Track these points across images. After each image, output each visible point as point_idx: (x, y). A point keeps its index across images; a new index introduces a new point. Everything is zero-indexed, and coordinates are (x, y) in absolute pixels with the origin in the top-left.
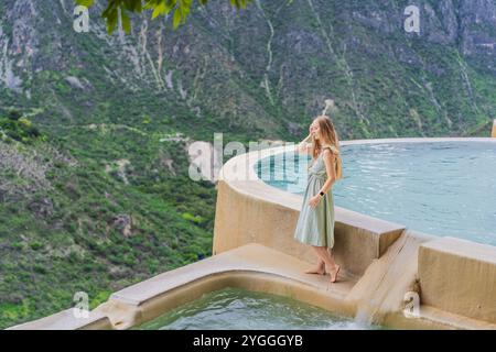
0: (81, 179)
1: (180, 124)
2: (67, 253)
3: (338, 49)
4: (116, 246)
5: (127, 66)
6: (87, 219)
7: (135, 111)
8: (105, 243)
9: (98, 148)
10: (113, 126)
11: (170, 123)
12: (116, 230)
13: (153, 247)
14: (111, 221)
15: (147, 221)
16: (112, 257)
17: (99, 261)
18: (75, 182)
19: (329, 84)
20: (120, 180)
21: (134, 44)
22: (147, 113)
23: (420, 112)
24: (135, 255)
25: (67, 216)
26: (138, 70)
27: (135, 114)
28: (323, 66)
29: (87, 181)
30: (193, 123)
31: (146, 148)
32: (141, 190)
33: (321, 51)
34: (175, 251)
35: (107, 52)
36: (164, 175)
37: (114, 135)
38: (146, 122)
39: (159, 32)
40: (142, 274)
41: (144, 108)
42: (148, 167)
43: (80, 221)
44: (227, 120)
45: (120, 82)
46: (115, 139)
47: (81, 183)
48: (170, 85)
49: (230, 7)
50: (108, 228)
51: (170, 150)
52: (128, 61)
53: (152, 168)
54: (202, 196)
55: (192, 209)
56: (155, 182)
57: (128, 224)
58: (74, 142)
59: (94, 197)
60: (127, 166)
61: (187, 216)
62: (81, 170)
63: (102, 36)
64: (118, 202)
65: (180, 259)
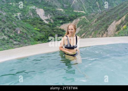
0: (6, 18)
1: (35, 4)
2: (2, 38)
4: (16, 36)
6: (8, 29)
8: (13, 36)
10: (17, 4)
11: (32, 3)
12: (16, 32)
13: (26, 37)
14: (14, 30)
15: (24, 30)
16: (15, 39)
17: (11, 40)
18: (5, 19)
20: (18, 19)
23: (99, 3)
24: (21, 39)
25: (2, 28)
29: (8, 19)
30: (38, 4)
31: (25, 10)
32: (23, 21)
34: (32, 38)
36: (30, 17)
37: (17, 6)
38: (25, 3)
40: (23, 44)
42: (26, 15)
43: (6, 29)
44: (47, 3)
47: (6, 19)
50: (14, 31)
51: (32, 11)
53: (27, 15)
54: (40, 23)
55: (37, 27)
56: (28, 19)
57: (19, 30)
58: (6, 8)
59: (10, 23)
60: (20, 15)
61: (35, 29)
62: (7, 16)
64: (17, 25)
65: (33, 40)
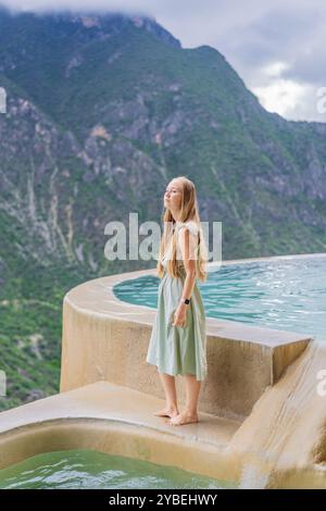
3: (244, 215)
5: (39, 242)
7: (47, 285)
9: (11, 324)
19: (236, 249)
21: (45, 220)
22: (59, 287)
26: (49, 244)
27: (48, 289)
28: (230, 232)
33: (226, 217)
35: (18, 229)
39: (69, 207)
41: (56, 282)
45: (31, 257)
46: (27, 314)
48: (81, 258)
49: (137, 179)
52: (40, 237)
63: (13, 213)
